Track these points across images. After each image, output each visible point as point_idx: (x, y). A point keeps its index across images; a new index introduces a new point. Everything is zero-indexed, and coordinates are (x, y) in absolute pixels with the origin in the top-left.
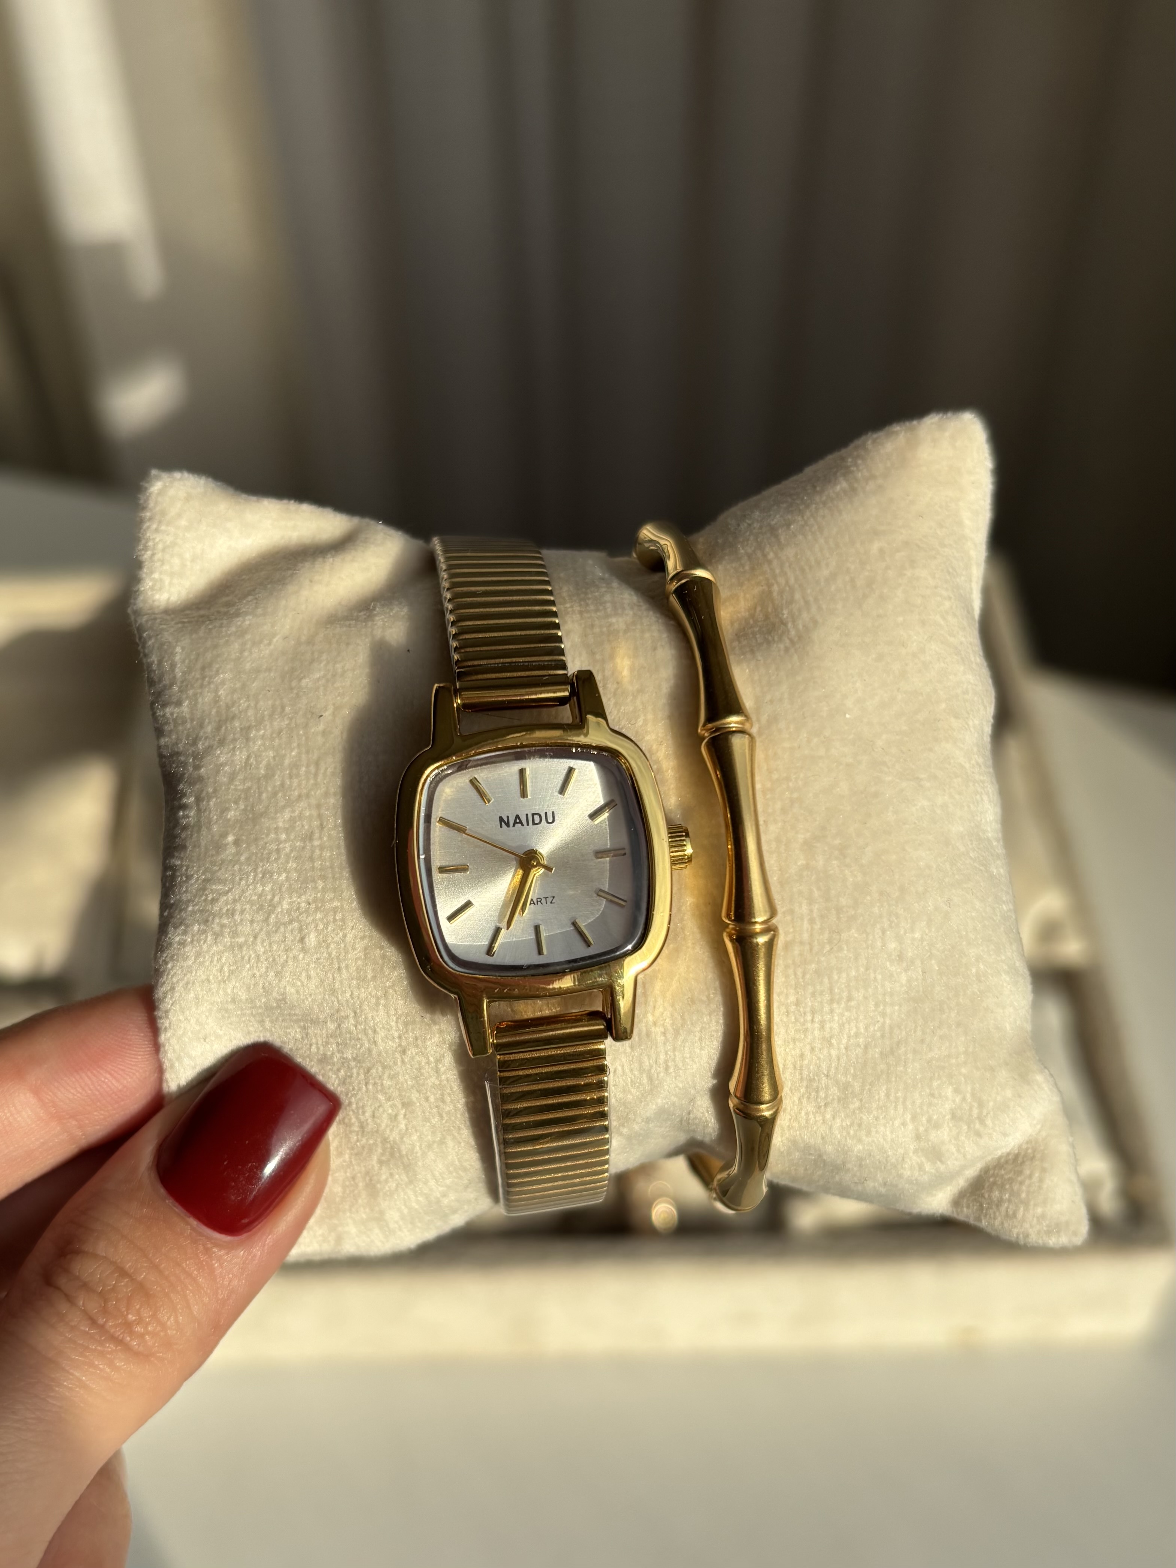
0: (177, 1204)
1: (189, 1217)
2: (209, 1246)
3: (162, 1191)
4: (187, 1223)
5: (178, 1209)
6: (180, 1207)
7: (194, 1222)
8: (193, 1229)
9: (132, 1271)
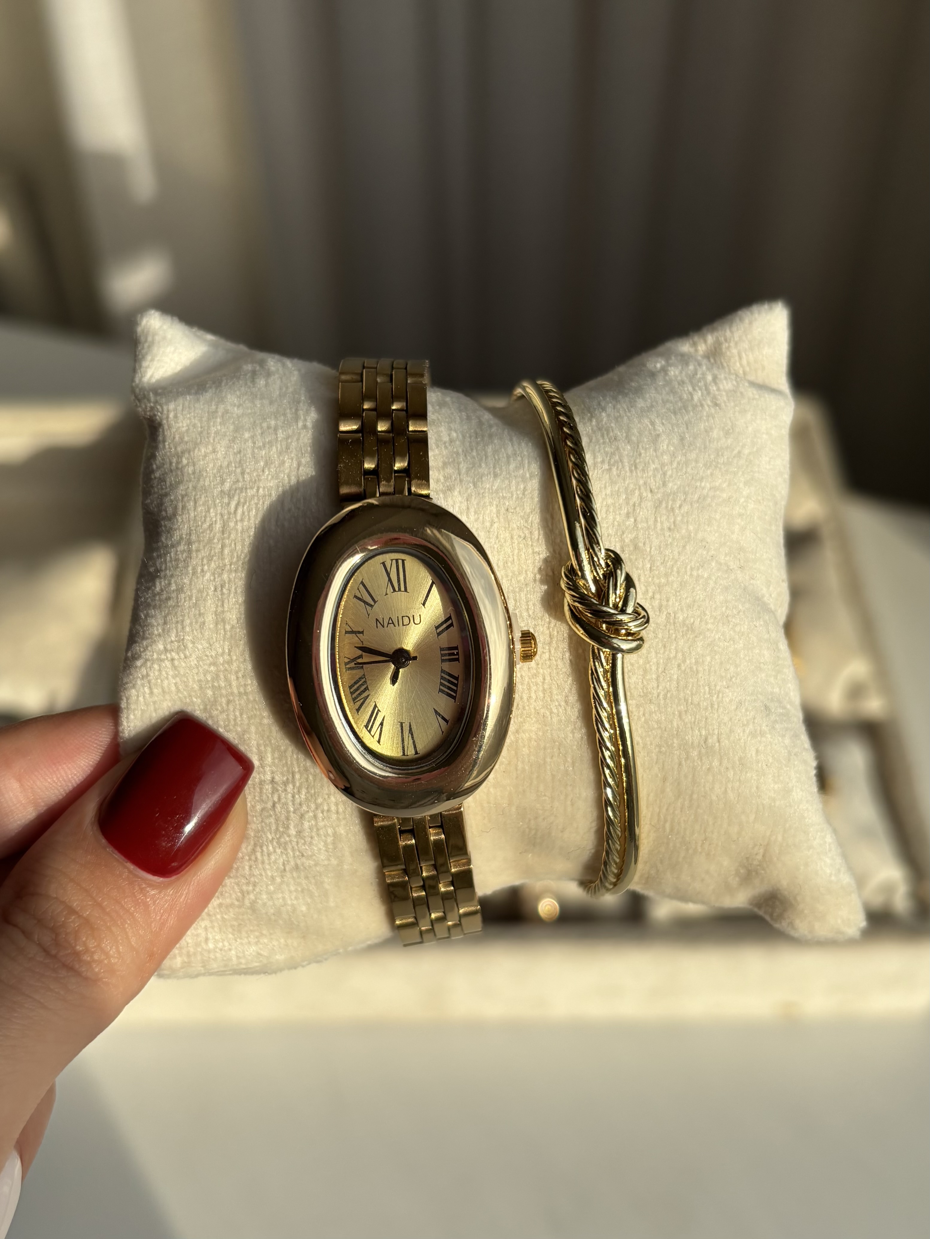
0: (116, 852)
1: (126, 862)
2: (144, 886)
3: (104, 841)
4: (126, 867)
5: (117, 856)
6: (119, 854)
7: (131, 867)
8: (130, 872)
9: (79, 908)
